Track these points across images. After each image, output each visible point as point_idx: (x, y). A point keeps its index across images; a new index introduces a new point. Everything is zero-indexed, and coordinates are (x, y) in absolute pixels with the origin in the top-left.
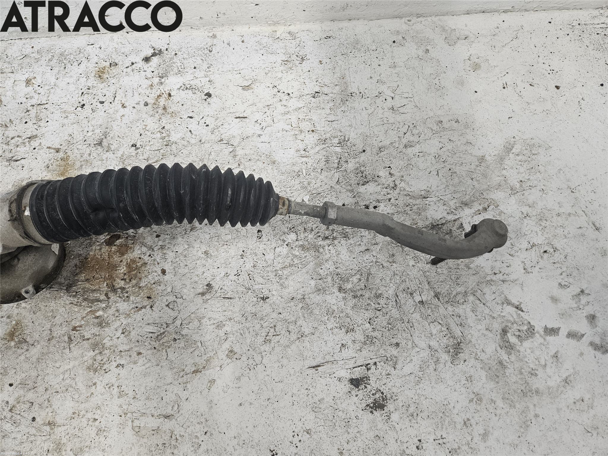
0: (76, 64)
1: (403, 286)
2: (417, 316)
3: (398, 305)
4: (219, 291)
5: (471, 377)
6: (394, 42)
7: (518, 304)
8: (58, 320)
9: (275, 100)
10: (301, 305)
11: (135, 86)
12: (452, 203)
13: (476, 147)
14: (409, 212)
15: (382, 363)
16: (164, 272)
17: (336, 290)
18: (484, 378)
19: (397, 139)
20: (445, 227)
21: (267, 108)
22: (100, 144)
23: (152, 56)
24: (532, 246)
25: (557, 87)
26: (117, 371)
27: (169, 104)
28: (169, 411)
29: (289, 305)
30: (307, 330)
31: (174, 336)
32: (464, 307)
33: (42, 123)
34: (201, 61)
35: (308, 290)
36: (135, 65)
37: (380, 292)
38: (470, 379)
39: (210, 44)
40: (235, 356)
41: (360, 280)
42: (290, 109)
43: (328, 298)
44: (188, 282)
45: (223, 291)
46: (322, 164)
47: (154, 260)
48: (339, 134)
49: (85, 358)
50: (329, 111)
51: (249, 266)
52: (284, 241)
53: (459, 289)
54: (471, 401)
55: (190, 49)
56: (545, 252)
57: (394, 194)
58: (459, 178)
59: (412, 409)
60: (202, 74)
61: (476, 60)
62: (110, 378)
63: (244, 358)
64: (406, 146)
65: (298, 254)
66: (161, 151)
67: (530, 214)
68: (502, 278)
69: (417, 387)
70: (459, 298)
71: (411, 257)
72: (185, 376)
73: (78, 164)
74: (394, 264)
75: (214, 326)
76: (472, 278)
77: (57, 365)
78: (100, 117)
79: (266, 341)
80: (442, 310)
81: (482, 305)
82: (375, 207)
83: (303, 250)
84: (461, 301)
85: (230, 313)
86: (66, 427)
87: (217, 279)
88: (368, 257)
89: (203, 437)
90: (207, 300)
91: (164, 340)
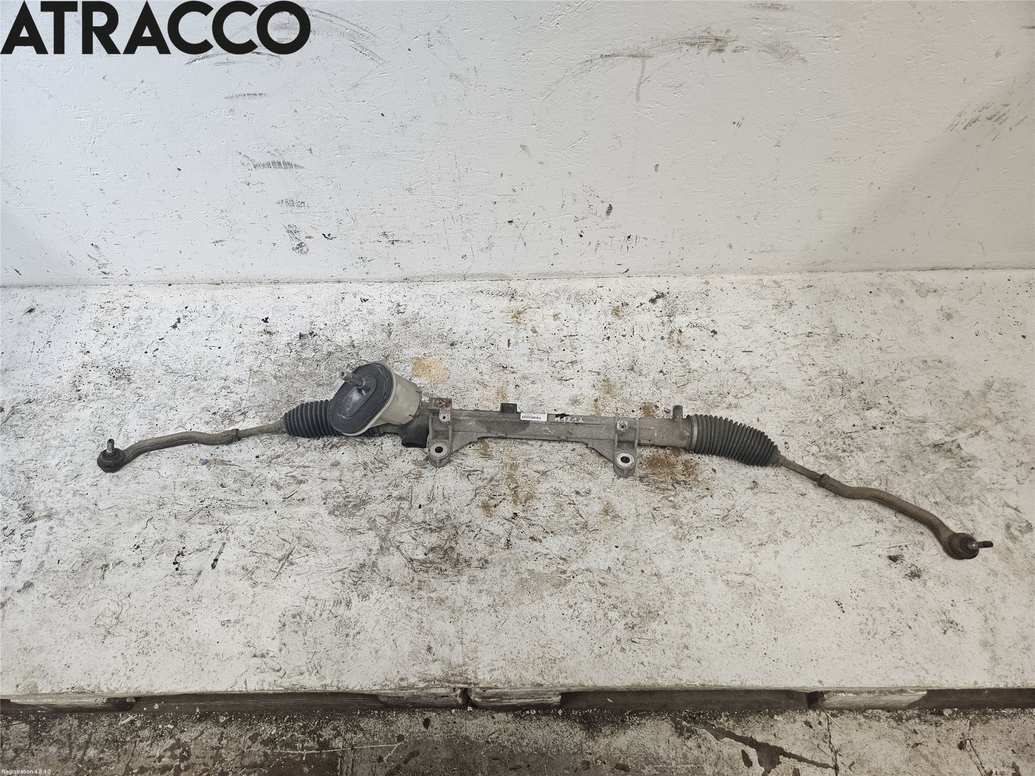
0: (592, 303)
1: (917, 490)
4: (764, 487)
6: (871, 292)
7: (1016, 506)
8: (640, 502)
9: (774, 338)
11: (649, 324)
12: (948, 428)
13: (960, 384)
15: (912, 546)
16: (714, 471)
19: (890, 374)
20: (945, 446)
21: (768, 344)
22: (632, 369)
23: (657, 298)
24: (1022, 463)
25: (1024, 337)
26: (700, 540)
27: (682, 338)
28: (748, 571)
31: (736, 518)
32: (972, 507)
33: (578, 351)
34: (701, 304)
36: (644, 305)
39: (705, 289)
40: (790, 536)
42: (789, 346)
44: (737, 480)
45: (767, 487)
46: (828, 392)
47: (704, 461)
48: (837, 368)
49: (670, 531)
50: (824, 349)
52: (809, 452)
53: (966, 494)
55: (688, 293)
57: (896, 418)
58: (950, 408)
59: (942, 579)
60: (704, 314)
61: (948, 311)
62: (695, 543)
63: (798, 537)
64: (898, 380)
66: (686, 377)
67: (1015, 439)
68: (1000, 487)
70: (966, 500)
71: (920, 468)
72: (754, 547)
73: (619, 386)
74: (907, 473)
75: (767, 513)
76: (975, 486)
77: (649, 534)
78: (625, 348)
79: (813, 526)
80: (954, 509)
81: (986, 506)
82: (882, 428)
83: (827, 459)
84: (969, 503)
85: (777, 504)
86: (670, 578)
87: (760, 478)
88: (883, 467)
89: (780, 590)
90: (756, 493)
91: (729, 521)
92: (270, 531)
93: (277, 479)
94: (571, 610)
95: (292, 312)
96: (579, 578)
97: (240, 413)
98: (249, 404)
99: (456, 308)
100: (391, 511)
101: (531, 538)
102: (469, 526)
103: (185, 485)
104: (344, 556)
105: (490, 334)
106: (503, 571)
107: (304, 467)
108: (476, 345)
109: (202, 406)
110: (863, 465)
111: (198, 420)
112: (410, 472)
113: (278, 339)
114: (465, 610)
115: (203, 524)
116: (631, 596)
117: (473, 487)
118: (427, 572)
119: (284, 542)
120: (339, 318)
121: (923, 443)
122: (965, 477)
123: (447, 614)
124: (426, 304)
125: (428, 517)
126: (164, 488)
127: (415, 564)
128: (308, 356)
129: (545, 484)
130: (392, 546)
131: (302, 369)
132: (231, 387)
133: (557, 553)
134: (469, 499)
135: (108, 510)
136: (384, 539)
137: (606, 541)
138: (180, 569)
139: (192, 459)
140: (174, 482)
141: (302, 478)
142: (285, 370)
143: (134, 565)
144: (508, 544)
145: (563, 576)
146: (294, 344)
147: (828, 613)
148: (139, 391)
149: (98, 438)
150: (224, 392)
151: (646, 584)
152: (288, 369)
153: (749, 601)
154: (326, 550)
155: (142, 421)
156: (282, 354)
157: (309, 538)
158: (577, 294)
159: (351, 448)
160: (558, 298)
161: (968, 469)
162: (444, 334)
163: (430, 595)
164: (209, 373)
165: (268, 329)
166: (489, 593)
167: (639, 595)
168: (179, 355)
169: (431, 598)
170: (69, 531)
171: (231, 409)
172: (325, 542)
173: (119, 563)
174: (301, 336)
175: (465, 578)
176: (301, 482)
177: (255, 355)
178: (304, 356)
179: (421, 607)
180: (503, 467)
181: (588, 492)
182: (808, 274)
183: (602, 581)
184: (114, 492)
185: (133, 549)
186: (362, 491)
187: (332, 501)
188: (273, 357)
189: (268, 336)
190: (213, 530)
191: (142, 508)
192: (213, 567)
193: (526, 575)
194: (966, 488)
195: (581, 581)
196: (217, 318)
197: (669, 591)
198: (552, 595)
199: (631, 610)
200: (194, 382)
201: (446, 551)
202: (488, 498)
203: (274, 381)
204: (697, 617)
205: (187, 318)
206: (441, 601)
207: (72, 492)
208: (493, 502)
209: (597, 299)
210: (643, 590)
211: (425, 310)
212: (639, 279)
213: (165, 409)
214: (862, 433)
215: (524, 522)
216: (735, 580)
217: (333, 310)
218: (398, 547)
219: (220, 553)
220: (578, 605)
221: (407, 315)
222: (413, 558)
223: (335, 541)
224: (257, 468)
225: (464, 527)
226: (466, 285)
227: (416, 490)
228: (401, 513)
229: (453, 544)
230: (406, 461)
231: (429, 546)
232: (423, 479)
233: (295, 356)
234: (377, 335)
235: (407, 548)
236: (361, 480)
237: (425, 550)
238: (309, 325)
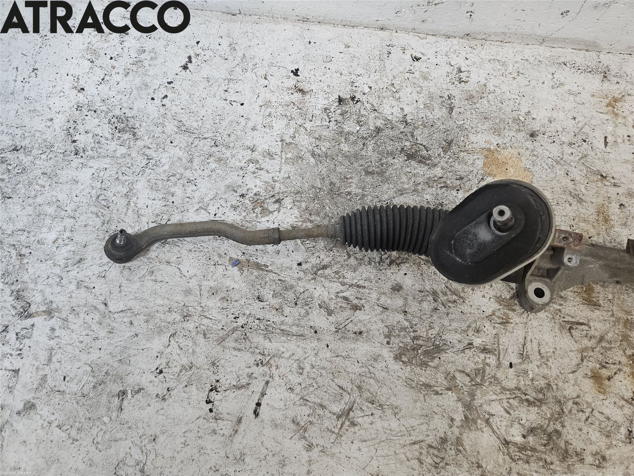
92: (323, 371)
93: (326, 299)
95: (328, 65)
97: (273, 200)
98: (283, 189)
99: (533, 83)
100: (474, 366)
102: (577, 403)
103: (214, 292)
104: (418, 422)
105: (580, 125)
107: (359, 286)
108: (563, 139)
109: (227, 182)
111: (222, 202)
112: (493, 314)
113: (313, 100)
115: (239, 350)
117: (576, 347)
118: (528, 462)
119: (341, 391)
120: (385, 80)
124: (494, 73)
125: (522, 383)
126: (188, 292)
127: (512, 447)
128: (351, 129)
130: (480, 418)
131: (345, 147)
132: (261, 162)
134: (574, 363)
135: (121, 314)
136: (468, 407)
138: (214, 410)
139: (220, 256)
140: (200, 286)
141: (356, 302)
142: (325, 146)
143: (157, 396)
146: (332, 110)
148: (148, 152)
149: (102, 210)
150: (252, 167)
152: (327, 144)
154: (396, 411)
155: (153, 195)
156: (318, 123)
157: (372, 390)
159: (415, 267)
162: (521, 118)
164: (232, 138)
165: (301, 86)
168: (193, 107)
170: (74, 336)
171: (262, 191)
172: (393, 398)
173: (140, 390)
174: (341, 100)
176: (356, 308)
177: (285, 121)
178: (346, 128)
180: (614, 322)
184: (126, 289)
185: (155, 374)
186: (433, 332)
187: (397, 341)
188: (308, 125)
189: (300, 94)
190: (252, 361)
191: (162, 316)
192: (256, 413)
196: (236, 62)
200: (214, 149)
201: (550, 435)
202: (598, 366)
203: (312, 160)
205: (199, 58)
207: (76, 282)
208: (605, 372)
211: (494, 81)
213: (181, 181)
217: (377, 68)
218: (487, 421)
219: (263, 394)
221: (471, 87)
222: (507, 439)
224: (299, 279)
225: (570, 403)
226: (543, 51)
227: (503, 340)
228: (487, 372)
229: (559, 427)
230: (488, 296)
231: (527, 425)
232: (512, 325)
233: (335, 128)
234: (436, 111)
235: (499, 423)
236: (432, 316)
237: (522, 429)
238: (350, 86)
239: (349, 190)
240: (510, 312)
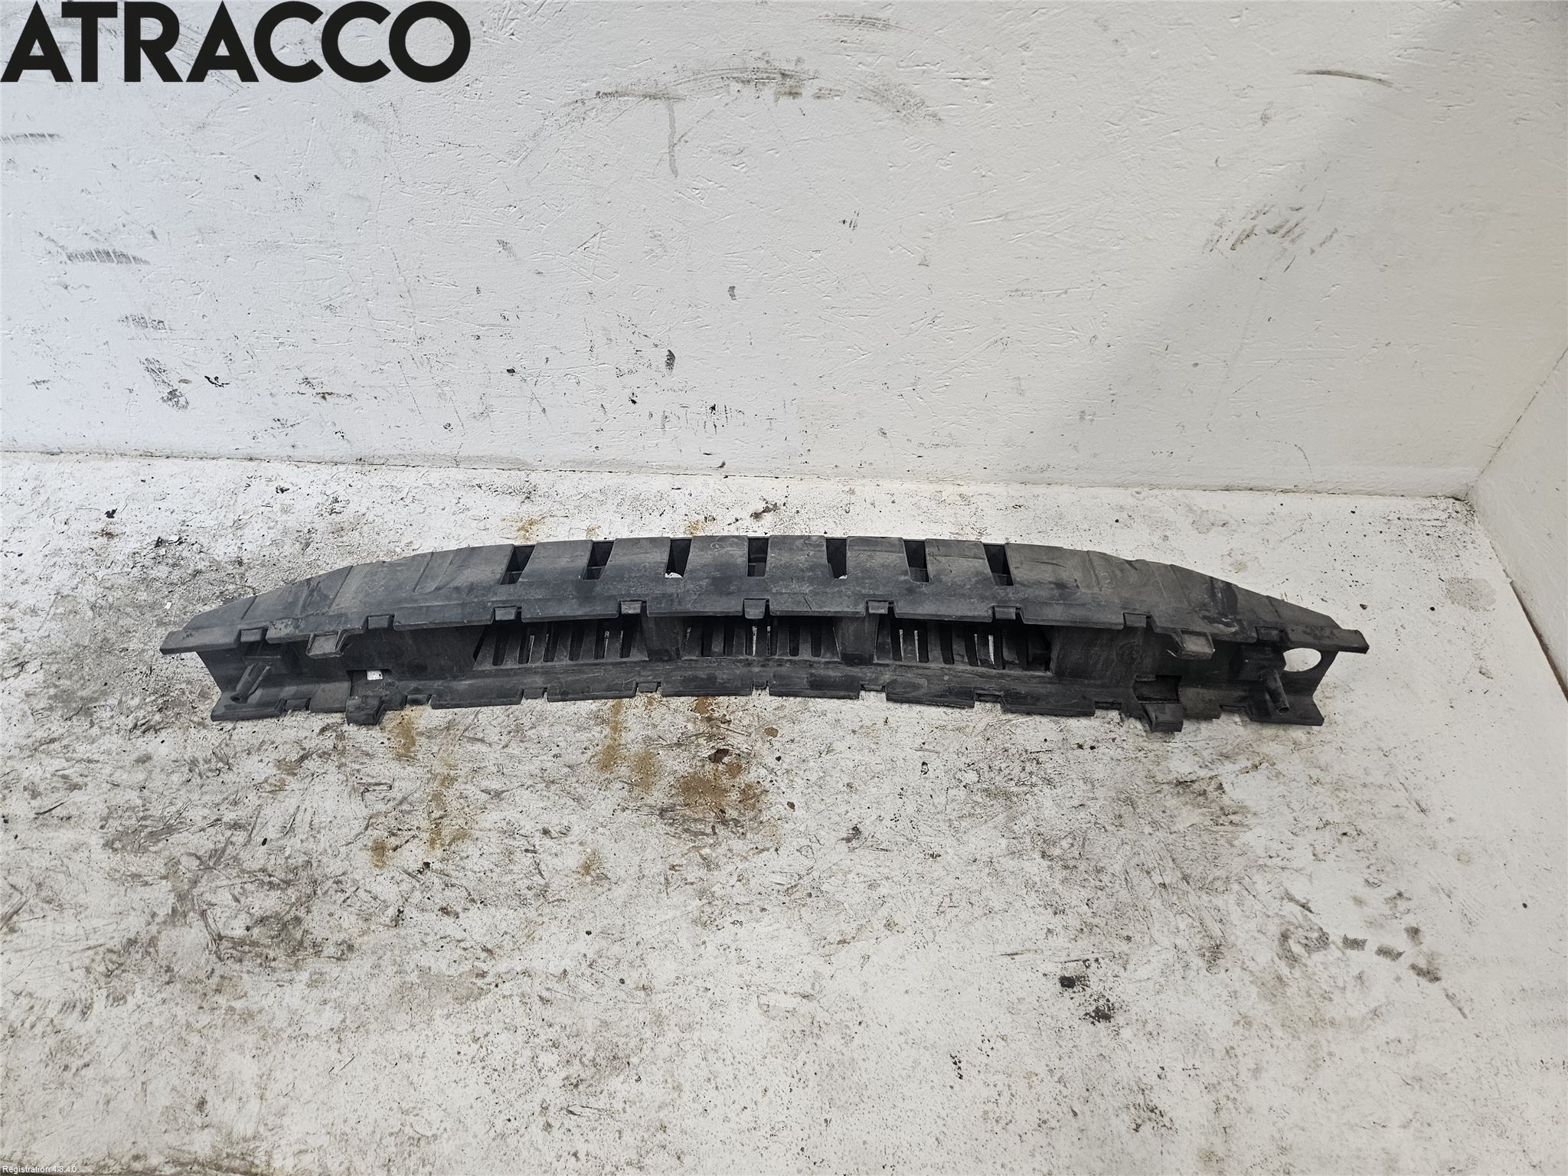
0: (656, 513)
1: (1133, 862)
2: (1156, 903)
3: (1130, 885)
4: (870, 839)
5: (1235, 992)
6: (1117, 521)
7: (1304, 901)
8: (650, 854)
10: (987, 870)
12: (1205, 754)
14: (1144, 760)
15: (1107, 960)
16: (792, 805)
17: (1037, 855)
18: (1254, 995)
20: (1195, 786)
23: (764, 512)
24: (1327, 824)
25: (1363, 607)
26: (736, 929)
28: (808, 989)
29: (969, 868)
30: (997, 905)
31: (809, 892)
32: (1226, 897)
34: (833, 525)
35: (996, 852)
36: (740, 522)
37: (1102, 865)
38: (1234, 995)
39: (845, 502)
40: (896, 928)
41: (1072, 845)
43: (1026, 865)
44: (826, 823)
45: (874, 839)
47: (779, 788)
49: (689, 908)
51: (910, 809)
52: (961, 782)
53: (1218, 873)
54: (1237, 1023)
55: (818, 506)
56: (1345, 834)
57: (1120, 732)
59: (1150, 1027)
61: (1240, 557)
62: (726, 935)
63: (909, 932)
65: (981, 800)
67: (1321, 780)
68: (1281, 864)
69: (1158, 997)
70: (1218, 884)
71: (1147, 822)
72: (827, 947)
74: (1121, 829)
75: (866, 885)
76: (1237, 859)
77: (651, 913)
79: (939, 912)
80: (1192, 898)
81: (1251, 897)
82: (1092, 748)
83: (988, 795)
84: (1221, 889)
85: (886, 870)
86: (667, 995)
87: (867, 822)
88: (1082, 815)
89: (857, 1028)
90: (854, 848)
91: (797, 895)
93: (37, 780)
94: (475, 1046)
95: (160, 504)
96: (506, 988)
97: (14, 664)
98: (35, 650)
99: (428, 510)
100: (212, 846)
101: (442, 909)
102: (338, 882)
104: (105, 922)
106: (377, 966)
107: (90, 761)
110: (1049, 810)
112: (266, 781)
113: (120, 545)
114: (285, 1036)
116: (590, 1026)
117: (366, 812)
118: (241, 961)
119: (11, 891)
120: (230, 515)
121: (1160, 778)
122: (1222, 841)
123: (251, 1040)
124: (381, 501)
125: (272, 862)
127: (225, 943)
128: (160, 575)
129: (494, 813)
130: (193, 909)
133: (479, 939)
134: (354, 833)
136: (181, 897)
137: (573, 920)
141: (78, 780)
142: (113, 596)
144: (398, 918)
145: (480, 982)
146: (142, 554)
147: (932, 1076)
151: (621, 1005)
152: (119, 594)
153: (797, 1046)
154: (80, 910)
156: (117, 570)
157: (56, 887)
158: (636, 498)
159: (179, 733)
160: (602, 503)
161: (1230, 828)
162: (399, 550)
163: (233, 1004)
165: (111, 529)
166: (339, 1006)
167: (605, 1024)
169: (232, 1009)
172: (82, 895)
174: (159, 543)
175: (304, 976)
176: (74, 787)
177: (73, 570)
178: (153, 573)
179: (209, 1026)
180: (429, 780)
181: (565, 832)
182: (1018, 486)
183: (546, 994)
186: (174, 809)
187: (116, 823)
188: (102, 573)
189: (106, 539)
193: (414, 977)
194: (1220, 862)
195: (507, 993)
196: (34, 508)
197: (659, 1020)
198: (449, 1016)
199: (583, 1052)
202: (386, 834)
203: (90, 613)
204: (696, 1070)
206: (248, 1016)
208: (393, 841)
209: (667, 508)
210: (613, 1016)
211: (379, 510)
212: (742, 480)
214: (1056, 756)
215: (436, 880)
216: (782, 1005)
217: (225, 503)
218: (203, 914)
220: (491, 1037)
221: (345, 517)
222: (222, 934)
223: (99, 895)
225: (330, 882)
226: (458, 474)
227: (267, 811)
228: (228, 852)
229: (302, 913)
230: (266, 760)
231: (258, 912)
232: (285, 793)
233: (136, 575)
234: (285, 547)
235: (219, 915)
236: (179, 790)
237: (249, 920)
238: (179, 527)
239: (126, 646)
240: (289, 778)
